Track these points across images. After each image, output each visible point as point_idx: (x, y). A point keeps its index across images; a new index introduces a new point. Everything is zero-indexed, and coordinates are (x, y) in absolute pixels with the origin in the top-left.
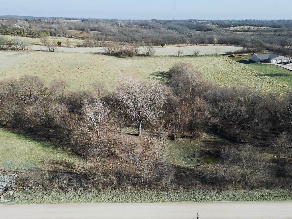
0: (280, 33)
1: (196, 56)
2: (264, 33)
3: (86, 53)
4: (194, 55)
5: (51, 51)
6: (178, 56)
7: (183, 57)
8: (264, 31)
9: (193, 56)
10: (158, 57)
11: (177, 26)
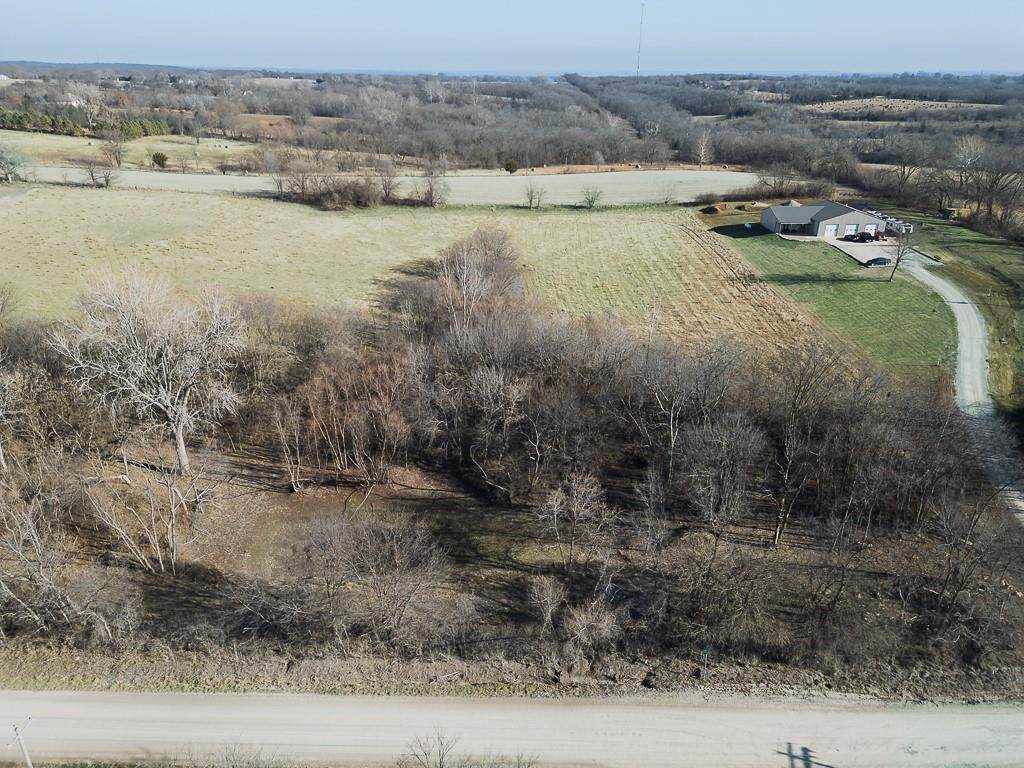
0: (997, 124)
1: (591, 206)
2: (936, 124)
3: (216, 193)
4: (584, 204)
5: (100, 186)
6: (529, 208)
7: (546, 210)
8: (937, 116)
9: (581, 207)
10: (457, 208)
11: (633, 101)
